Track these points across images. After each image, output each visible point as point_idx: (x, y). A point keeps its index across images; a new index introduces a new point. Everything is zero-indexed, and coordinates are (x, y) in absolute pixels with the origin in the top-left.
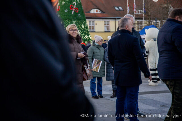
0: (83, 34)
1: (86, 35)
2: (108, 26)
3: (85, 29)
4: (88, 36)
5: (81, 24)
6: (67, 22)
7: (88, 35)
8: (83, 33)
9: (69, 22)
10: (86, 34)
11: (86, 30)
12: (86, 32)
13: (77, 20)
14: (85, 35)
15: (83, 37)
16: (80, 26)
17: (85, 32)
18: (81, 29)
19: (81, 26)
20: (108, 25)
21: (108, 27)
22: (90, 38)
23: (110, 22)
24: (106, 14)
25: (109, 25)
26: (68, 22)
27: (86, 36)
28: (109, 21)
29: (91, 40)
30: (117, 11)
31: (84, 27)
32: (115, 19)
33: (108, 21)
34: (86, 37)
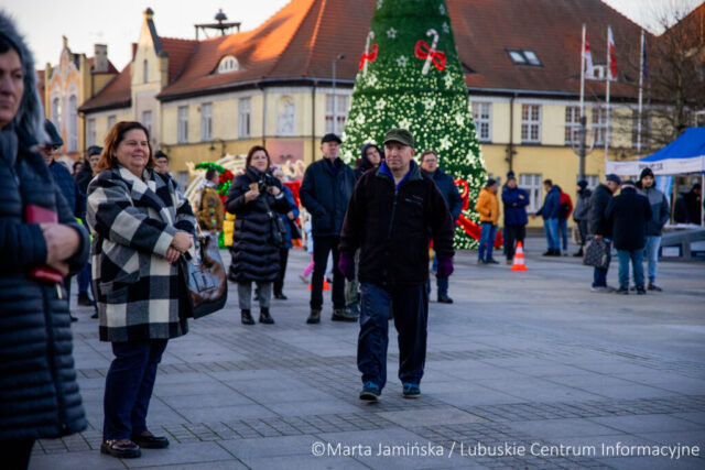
0: (461, 148)
1: (470, 152)
2: (485, 121)
3: (468, 130)
4: (477, 156)
5: (455, 113)
6: (403, 101)
7: (476, 152)
8: (459, 145)
9: (412, 101)
10: (469, 148)
11: (470, 135)
12: (471, 141)
13: (442, 97)
14: (467, 153)
15: (461, 160)
16: (449, 118)
17: (467, 142)
18: (454, 131)
19: (453, 119)
20: (483, 117)
21: (483, 125)
22: (482, 162)
23: (490, 107)
24: (477, 75)
25: (487, 117)
26: (407, 105)
27: (468, 157)
28: (488, 104)
29: (484, 170)
30: (517, 67)
31: (465, 122)
32: (511, 96)
33: (484, 104)
34: (471, 158)
